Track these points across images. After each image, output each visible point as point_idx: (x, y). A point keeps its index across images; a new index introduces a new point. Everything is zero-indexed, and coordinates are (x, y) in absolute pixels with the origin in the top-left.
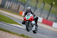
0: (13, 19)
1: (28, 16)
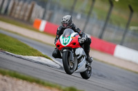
0: (25, 43)
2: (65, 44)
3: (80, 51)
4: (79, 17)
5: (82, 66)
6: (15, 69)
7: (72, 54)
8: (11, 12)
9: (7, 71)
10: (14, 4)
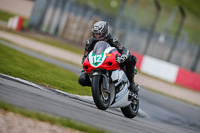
2: (96, 64)
3: (119, 75)
4: (162, 39)
6: (69, 116)
7: (107, 79)
8: (64, 31)
9: (57, 118)
10: (68, 21)
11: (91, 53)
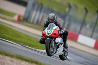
1: (49, 28)
2: (49, 34)
4: (88, 26)
5: (60, 51)
7: (53, 42)
11: (47, 28)
